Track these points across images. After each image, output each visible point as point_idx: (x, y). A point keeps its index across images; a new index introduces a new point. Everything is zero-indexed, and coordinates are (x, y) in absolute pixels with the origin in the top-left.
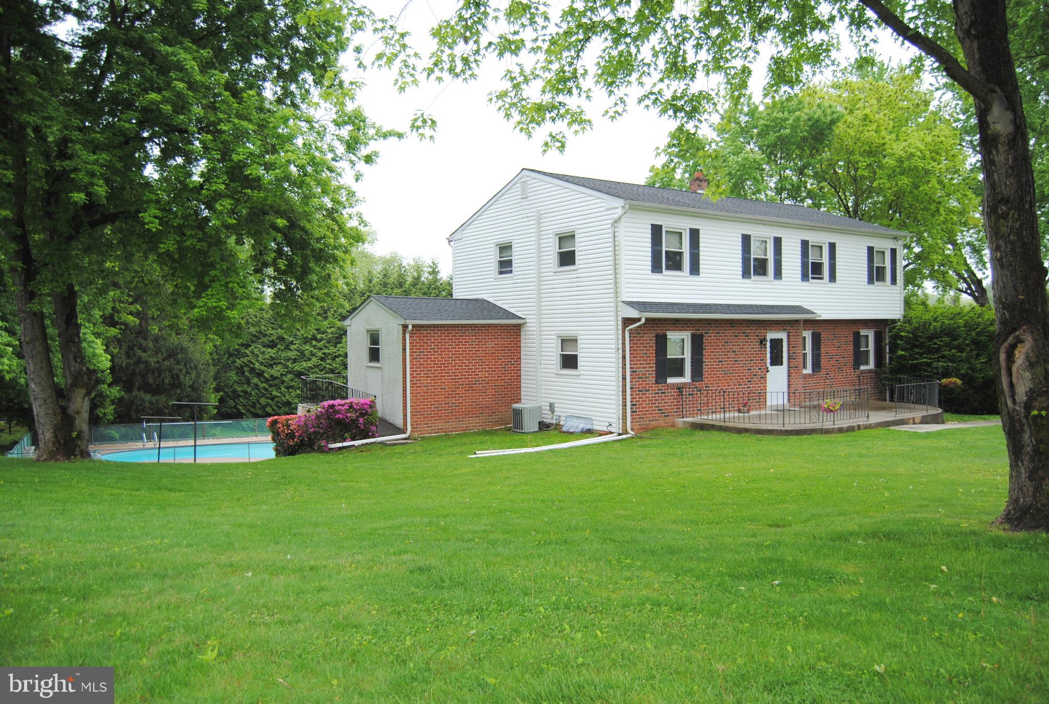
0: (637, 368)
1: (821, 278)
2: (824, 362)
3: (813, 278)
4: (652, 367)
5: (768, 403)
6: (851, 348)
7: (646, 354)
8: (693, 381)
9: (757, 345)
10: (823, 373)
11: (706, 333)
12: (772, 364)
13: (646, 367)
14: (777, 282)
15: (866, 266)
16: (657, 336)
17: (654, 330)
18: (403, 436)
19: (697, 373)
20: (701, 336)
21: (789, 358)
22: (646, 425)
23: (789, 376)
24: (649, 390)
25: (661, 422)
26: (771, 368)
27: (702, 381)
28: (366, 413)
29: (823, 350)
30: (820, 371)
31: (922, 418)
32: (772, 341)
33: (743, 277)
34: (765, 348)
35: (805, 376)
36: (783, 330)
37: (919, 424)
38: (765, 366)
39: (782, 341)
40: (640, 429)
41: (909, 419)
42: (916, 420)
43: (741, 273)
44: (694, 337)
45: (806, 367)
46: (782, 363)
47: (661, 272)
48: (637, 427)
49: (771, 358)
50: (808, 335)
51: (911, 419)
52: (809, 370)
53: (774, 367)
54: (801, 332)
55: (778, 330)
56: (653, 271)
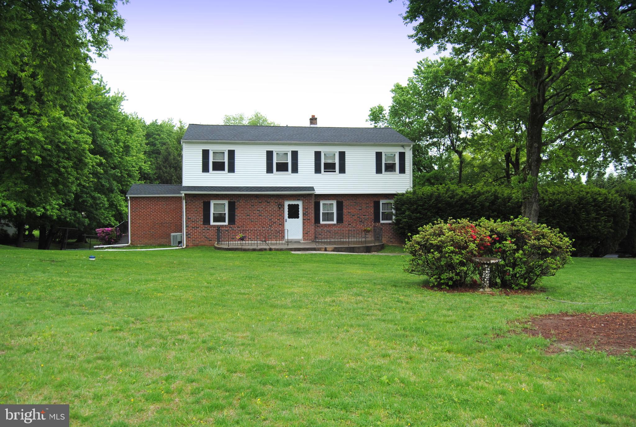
0: (190, 217)
1: (335, 172)
2: (345, 218)
3: (325, 171)
4: (201, 217)
5: (286, 238)
6: (372, 210)
7: (197, 210)
8: (229, 224)
9: (276, 208)
10: (345, 223)
11: (237, 201)
12: (289, 217)
13: (197, 217)
14: (295, 175)
15: (375, 163)
16: (204, 202)
17: (202, 200)
18: (127, 245)
19: (232, 220)
20: (234, 203)
21: (304, 214)
23: (303, 224)
24: (198, 228)
25: (207, 243)
26: (288, 219)
27: (235, 224)
28: (109, 234)
29: (345, 211)
30: (343, 223)
31: (335, 248)
32: (289, 205)
33: (267, 173)
34: (284, 209)
35: (329, 225)
36: (298, 200)
37: (331, 251)
38: (284, 218)
39: (298, 205)
40: (193, 246)
41: (320, 248)
42: (327, 249)
43: (266, 170)
44: (229, 203)
45: (333, 220)
46: (298, 217)
47: (209, 172)
48: (191, 244)
49: (288, 214)
50: (334, 203)
51: (323, 248)
52: (335, 222)
53: (291, 219)
54: (313, 201)
55: (294, 200)
56: (203, 172)
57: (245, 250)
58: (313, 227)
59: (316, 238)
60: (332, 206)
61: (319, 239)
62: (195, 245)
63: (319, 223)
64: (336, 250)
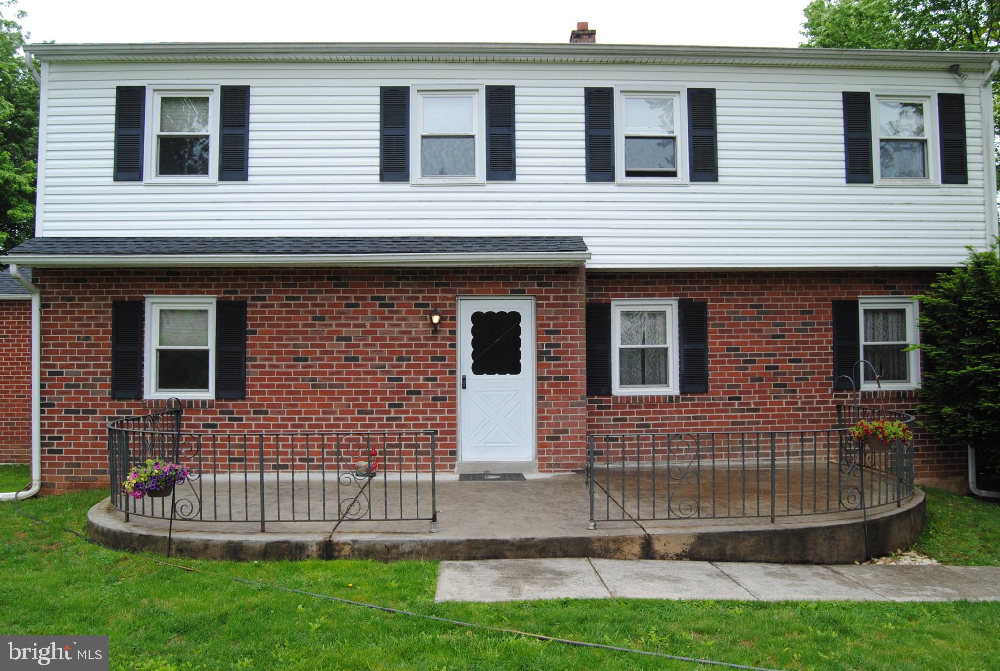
0: (62, 366)
1: (673, 174)
2: (715, 371)
3: (629, 174)
4: (105, 366)
6: (826, 340)
7: (87, 339)
8: (218, 398)
10: (717, 394)
11: (253, 299)
12: (477, 369)
13: (87, 366)
14: (501, 187)
15: (842, 139)
16: (118, 306)
17: (108, 293)
20: (242, 305)
21: (541, 356)
22: (84, 479)
23: (540, 398)
24: (94, 412)
26: (472, 378)
27: (243, 399)
29: (714, 342)
30: (706, 391)
31: (703, 539)
32: (477, 317)
33: (382, 179)
34: (453, 332)
35: (650, 402)
36: (518, 292)
37: (679, 557)
38: (453, 372)
39: (515, 317)
40: (70, 487)
41: (616, 540)
42: (658, 547)
43: (377, 170)
44: (221, 307)
45: (664, 381)
46: (516, 369)
47: (140, 178)
48: (60, 481)
49: (474, 355)
50: (670, 309)
51: (630, 540)
52: (673, 388)
53: (485, 376)
54: (579, 298)
55: (500, 293)
56: (117, 178)
57: (186, 550)
58: (582, 412)
59: (594, 454)
60: (659, 319)
61: (608, 461)
62: (78, 486)
63: (609, 393)
64: (704, 550)
